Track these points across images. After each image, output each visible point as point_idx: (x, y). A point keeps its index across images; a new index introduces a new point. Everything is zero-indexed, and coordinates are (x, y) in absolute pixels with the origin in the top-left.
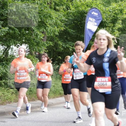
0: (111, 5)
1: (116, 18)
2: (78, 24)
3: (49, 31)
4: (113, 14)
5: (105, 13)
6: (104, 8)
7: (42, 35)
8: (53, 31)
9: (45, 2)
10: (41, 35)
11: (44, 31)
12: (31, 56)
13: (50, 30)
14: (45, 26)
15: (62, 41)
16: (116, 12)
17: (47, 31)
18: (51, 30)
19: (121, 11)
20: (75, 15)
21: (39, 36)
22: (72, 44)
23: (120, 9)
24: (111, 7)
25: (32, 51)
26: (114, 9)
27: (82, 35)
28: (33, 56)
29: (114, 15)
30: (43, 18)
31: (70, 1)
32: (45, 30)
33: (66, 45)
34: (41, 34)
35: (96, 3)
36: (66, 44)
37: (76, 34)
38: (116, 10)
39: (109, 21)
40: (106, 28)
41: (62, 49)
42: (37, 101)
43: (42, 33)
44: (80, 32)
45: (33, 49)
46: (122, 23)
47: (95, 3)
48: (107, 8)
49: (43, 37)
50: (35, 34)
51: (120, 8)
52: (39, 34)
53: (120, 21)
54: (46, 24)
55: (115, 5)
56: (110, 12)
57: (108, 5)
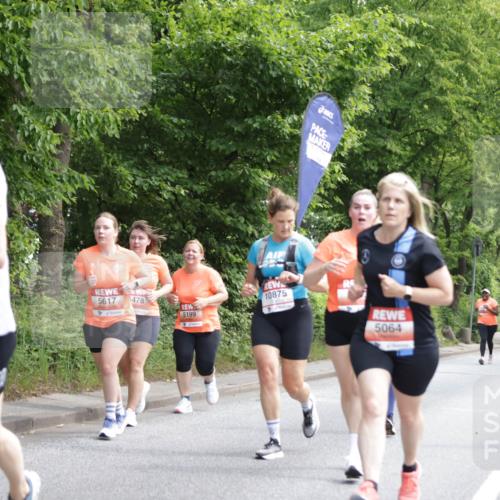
0: (329, 25)
1: (348, 75)
2: (199, 96)
3: (84, 122)
4: (337, 61)
5: (304, 53)
6: (302, 37)
7: (52, 137)
8: (96, 122)
9: (68, 6)
10: (49, 137)
11: (62, 120)
13: (85, 116)
15: (132, 162)
16: (351, 53)
17: (76, 122)
18: (88, 116)
19: (370, 48)
20: (188, 58)
21: (39, 144)
22: (174, 175)
23: (363, 40)
24: (331, 31)
25: (14, 200)
26: (340, 40)
27: (212, 139)
28: (17, 221)
29: (342, 63)
31: (167, 6)
32: (64, 117)
33: (148, 180)
34: (50, 132)
35: (272, 13)
36: (147, 177)
37: (189, 135)
38: (350, 45)
39: (321, 88)
41: (132, 194)
42: (28, 398)
43: (55, 129)
44: (205, 128)
45: (18, 193)
46: (373, 96)
47: (269, 16)
48: (313, 34)
49: (57, 147)
50: (27, 134)
51: (365, 36)
52: (42, 133)
53: (366, 90)
55: (348, 25)
56: (327, 51)
57: (321, 24)
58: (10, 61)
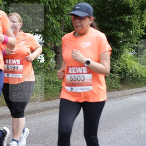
2: (101, 11)
3: (67, 20)
10: (57, 24)
12: (46, 48)
13: (68, 18)
14: (62, 13)
17: (65, 19)
21: (54, 26)
25: (47, 43)
28: (48, 48)
30: (60, 3)
32: (62, 18)
34: (57, 22)
39: (137, 8)
40: (133, 16)
42: (53, 100)
43: (59, 21)
45: (48, 41)
49: (60, 26)
52: (55, 23)
54: (64, 10)
58: (45, 2)
